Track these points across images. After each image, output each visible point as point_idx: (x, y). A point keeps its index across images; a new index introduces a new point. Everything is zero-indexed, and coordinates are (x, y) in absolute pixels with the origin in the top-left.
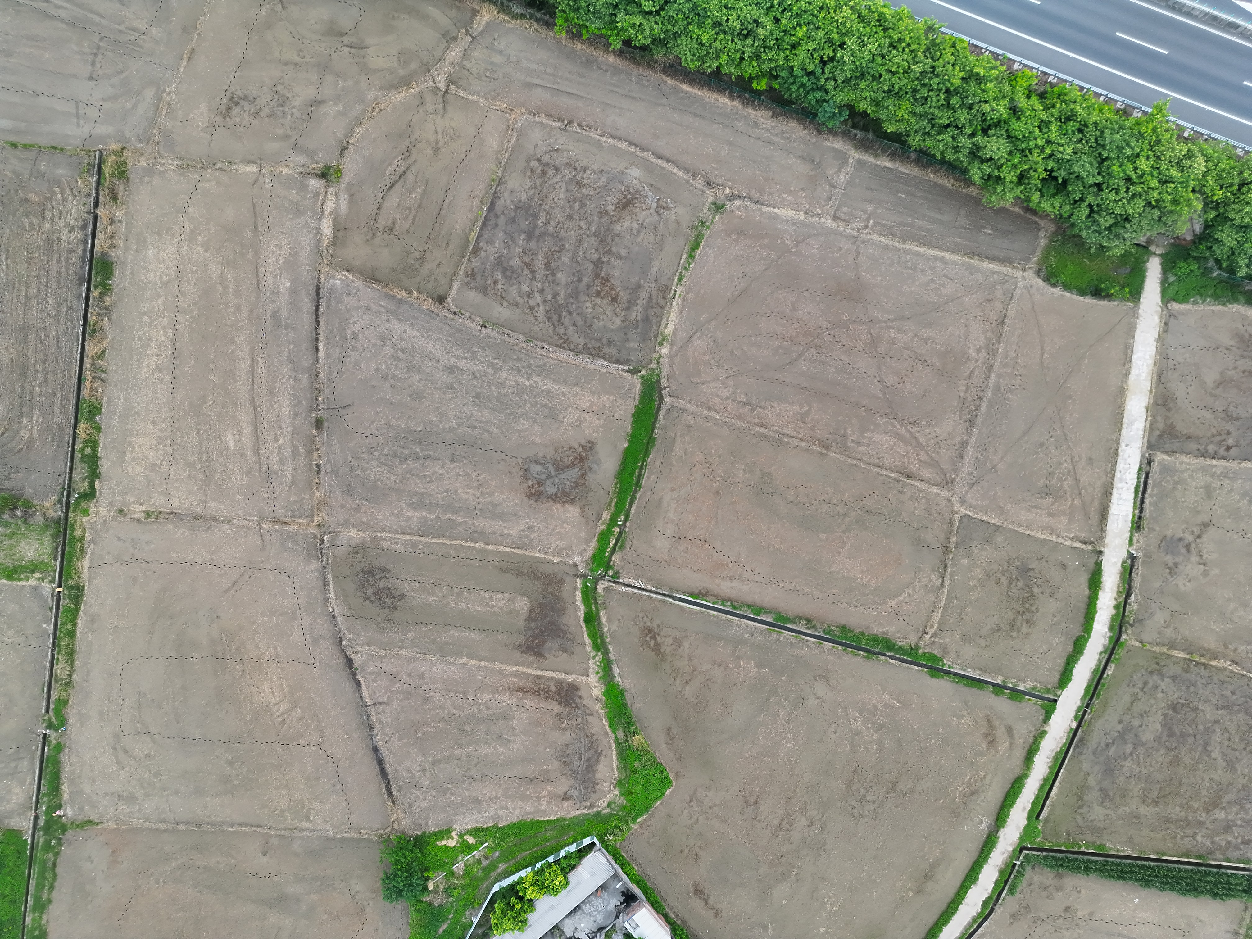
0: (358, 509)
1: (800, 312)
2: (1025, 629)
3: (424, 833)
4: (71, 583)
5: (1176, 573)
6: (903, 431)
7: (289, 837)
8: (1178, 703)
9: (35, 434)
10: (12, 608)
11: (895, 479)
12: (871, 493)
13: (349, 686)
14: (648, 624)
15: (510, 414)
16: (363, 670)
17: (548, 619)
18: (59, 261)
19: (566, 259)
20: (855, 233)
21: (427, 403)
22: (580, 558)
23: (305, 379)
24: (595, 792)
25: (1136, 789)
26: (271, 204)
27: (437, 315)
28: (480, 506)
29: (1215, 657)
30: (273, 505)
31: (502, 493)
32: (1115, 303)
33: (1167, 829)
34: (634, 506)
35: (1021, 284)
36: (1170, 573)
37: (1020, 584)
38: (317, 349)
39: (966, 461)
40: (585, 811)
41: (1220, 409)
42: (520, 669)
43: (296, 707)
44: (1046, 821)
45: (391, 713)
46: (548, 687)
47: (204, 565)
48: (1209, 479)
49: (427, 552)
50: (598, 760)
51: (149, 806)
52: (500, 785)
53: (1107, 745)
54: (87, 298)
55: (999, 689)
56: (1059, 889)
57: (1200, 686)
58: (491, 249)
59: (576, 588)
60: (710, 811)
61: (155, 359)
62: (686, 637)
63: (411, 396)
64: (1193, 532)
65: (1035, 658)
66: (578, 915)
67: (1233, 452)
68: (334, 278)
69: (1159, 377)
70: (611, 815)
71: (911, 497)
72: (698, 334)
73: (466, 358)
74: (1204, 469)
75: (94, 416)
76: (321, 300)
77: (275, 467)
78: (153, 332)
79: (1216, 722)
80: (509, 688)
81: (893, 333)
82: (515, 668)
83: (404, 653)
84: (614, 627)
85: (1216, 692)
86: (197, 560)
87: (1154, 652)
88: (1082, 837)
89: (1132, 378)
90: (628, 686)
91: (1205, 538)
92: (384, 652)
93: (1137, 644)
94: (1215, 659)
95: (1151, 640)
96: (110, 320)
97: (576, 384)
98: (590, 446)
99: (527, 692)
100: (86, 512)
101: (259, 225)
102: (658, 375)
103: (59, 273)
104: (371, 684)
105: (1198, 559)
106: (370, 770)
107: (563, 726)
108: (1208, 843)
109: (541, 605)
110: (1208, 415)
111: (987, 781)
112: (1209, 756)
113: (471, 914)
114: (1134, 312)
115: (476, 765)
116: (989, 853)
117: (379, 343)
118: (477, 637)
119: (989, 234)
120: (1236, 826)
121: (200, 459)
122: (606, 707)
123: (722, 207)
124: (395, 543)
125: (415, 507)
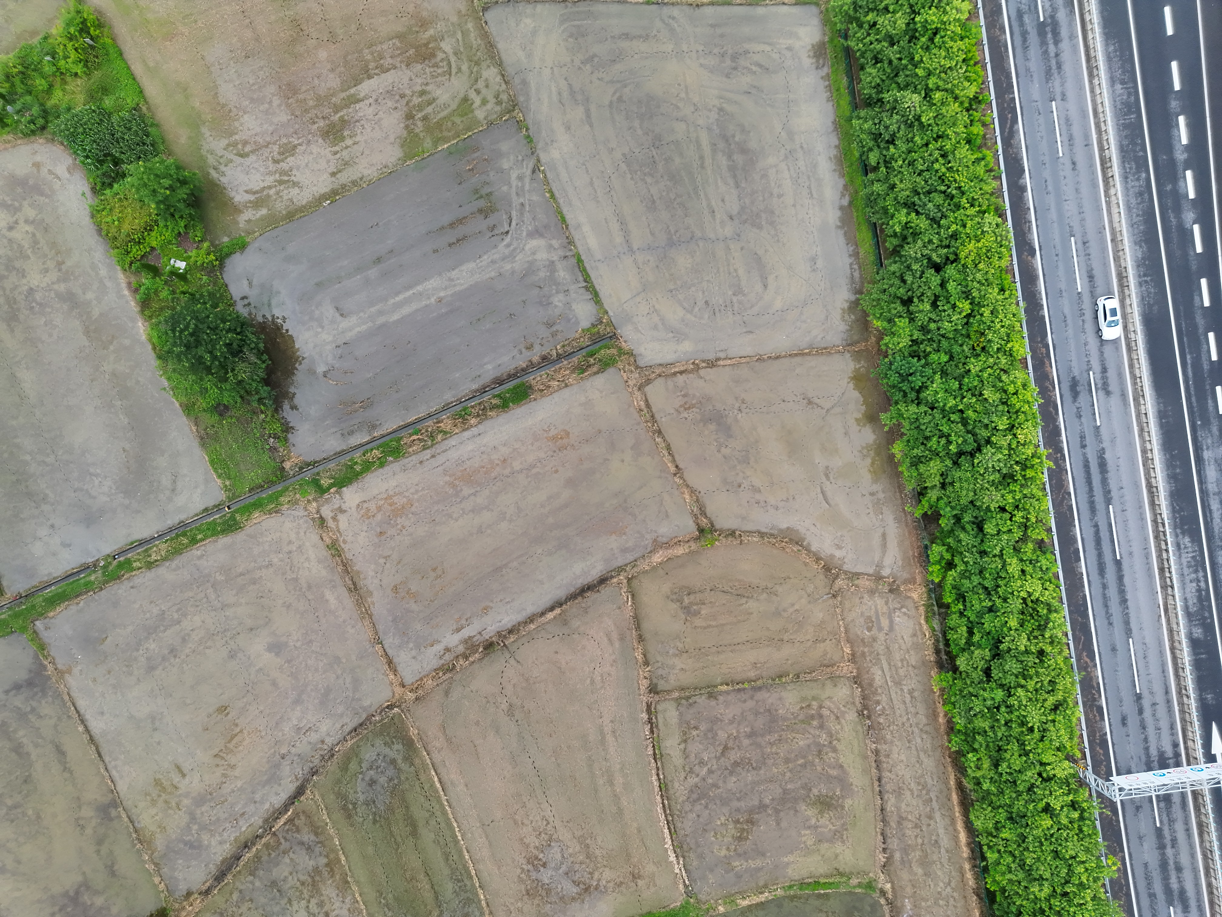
4: (238, 517)
58: (721, 708)
75: (391, 455)
100: (305, 494)
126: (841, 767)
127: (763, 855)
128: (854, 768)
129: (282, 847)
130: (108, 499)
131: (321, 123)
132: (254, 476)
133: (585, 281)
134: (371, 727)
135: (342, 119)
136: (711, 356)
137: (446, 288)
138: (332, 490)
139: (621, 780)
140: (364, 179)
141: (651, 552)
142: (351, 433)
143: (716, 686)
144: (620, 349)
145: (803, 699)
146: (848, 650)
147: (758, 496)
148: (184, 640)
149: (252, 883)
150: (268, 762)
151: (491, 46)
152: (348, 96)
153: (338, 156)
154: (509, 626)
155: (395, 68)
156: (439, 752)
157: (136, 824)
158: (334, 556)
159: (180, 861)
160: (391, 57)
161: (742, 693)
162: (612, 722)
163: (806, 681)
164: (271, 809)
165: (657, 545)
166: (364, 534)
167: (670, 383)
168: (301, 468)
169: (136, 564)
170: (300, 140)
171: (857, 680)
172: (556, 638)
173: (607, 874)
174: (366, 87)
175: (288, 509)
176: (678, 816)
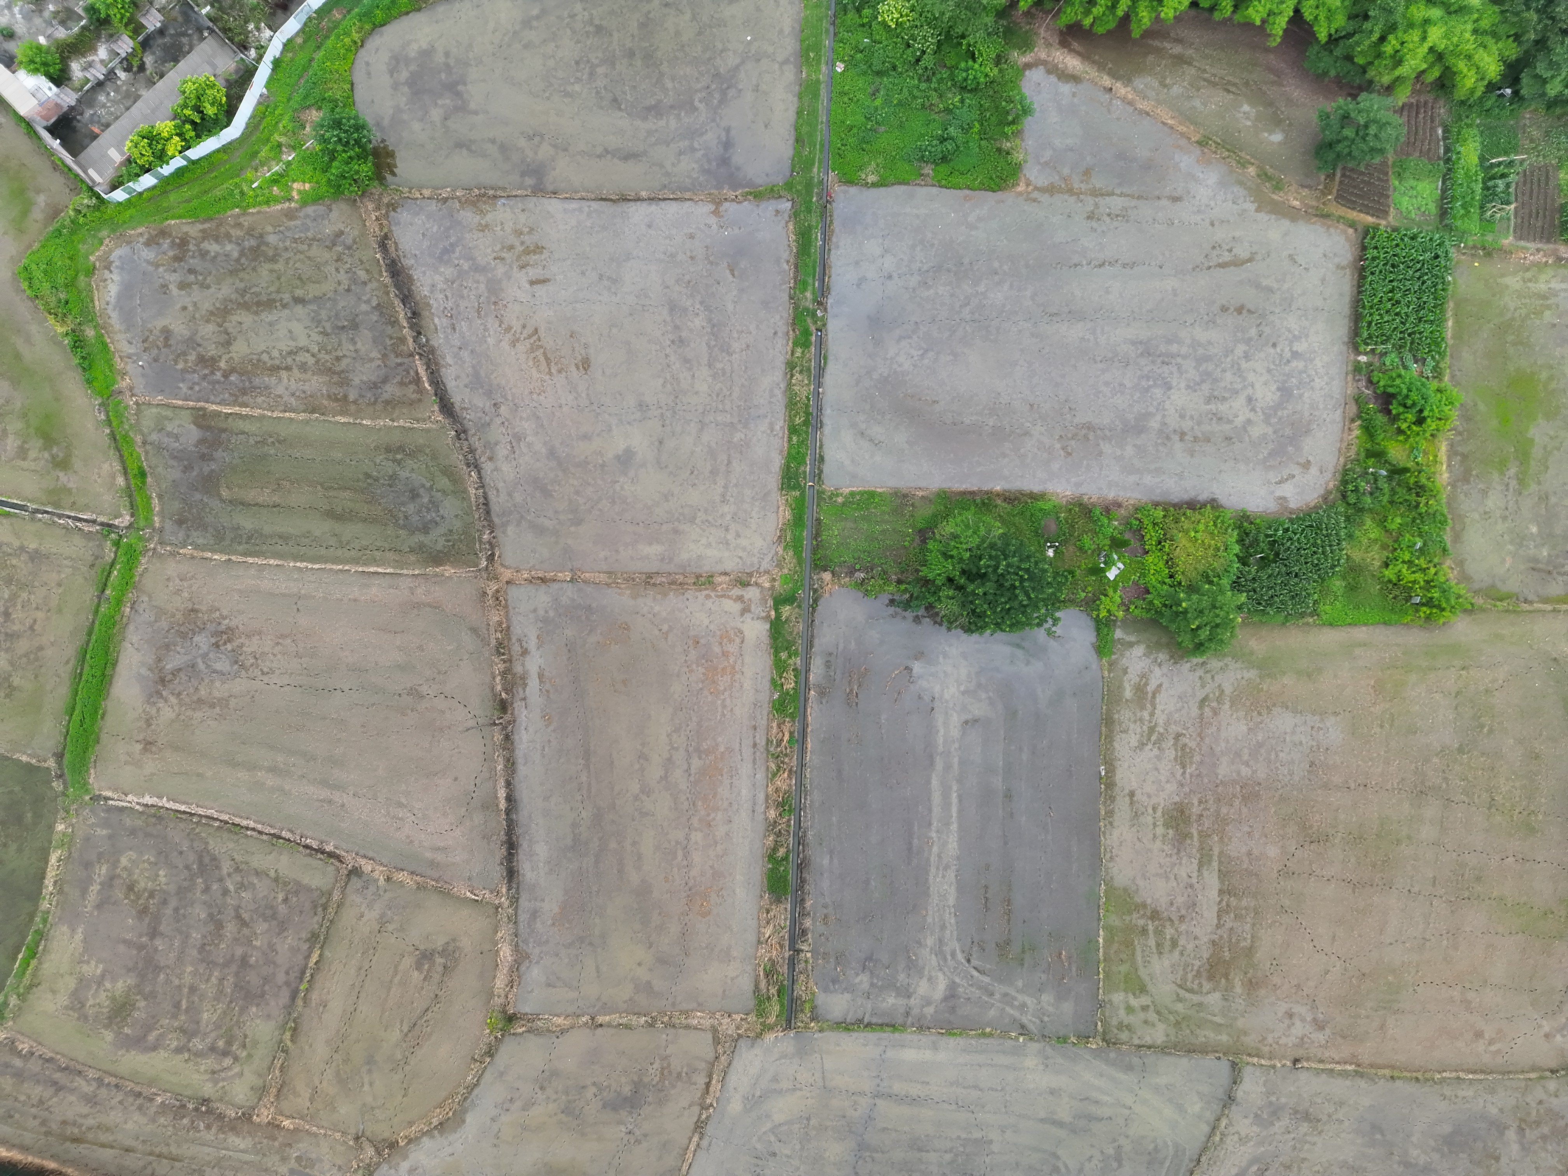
34: (87, 624)
38: (508, 799)
49: (356, 552)
50: (120, 299)
58: (293, 941)
70: (95, 230)
75: (779, 699)
84: (105, 467)
90: (81, 393)
96: (767, 818)
98: (152, 697)
100: (784, 580)
122: (110, 365)
126: (154, 1048)
127: (99, 906)
128: (146, 1063)
129: (392, 356)
130: (888, 356)
131: (1196, 810)
132: (833, 533)
133: (869, 1025)
134: (478, 525)
135: (1188, 835)
136: (710, 1129)
137: (939, 856)
138: (773, 613)
139: (269, 783)
140: (1108, 827)
141: (517, 945)
142: (828, 665)
143: (322, 948)
144: (771, 1028)
145: (255, 1043)
146: (286, 1123)
147: (518, 1104)
148: (686, 361)
149: (368, 302)
150: (498, 385)
151: (1190, 1050)
152: (1211, 856)
153: (1150, 811)
154: (516, 737)
155: (1219, 926)
156: (411, 588)
157: (503, 200)
158: (698, 576)
159: (435, 229)
160: (1232, 929)
161: (298, 974)
162: (343, 806)
163: (274, 1058)
164: (442, 362)
165: (521, 957)
166: (706, 622)
167: (703, 1065)
168: (815, 591)
169: (798, 354)
170: (1188, 776)
171: (247, 1117)
172: (472, 787)
173: (167, 713)
174: (1212, 880)
175: (777, 553)
176: (194, 829)
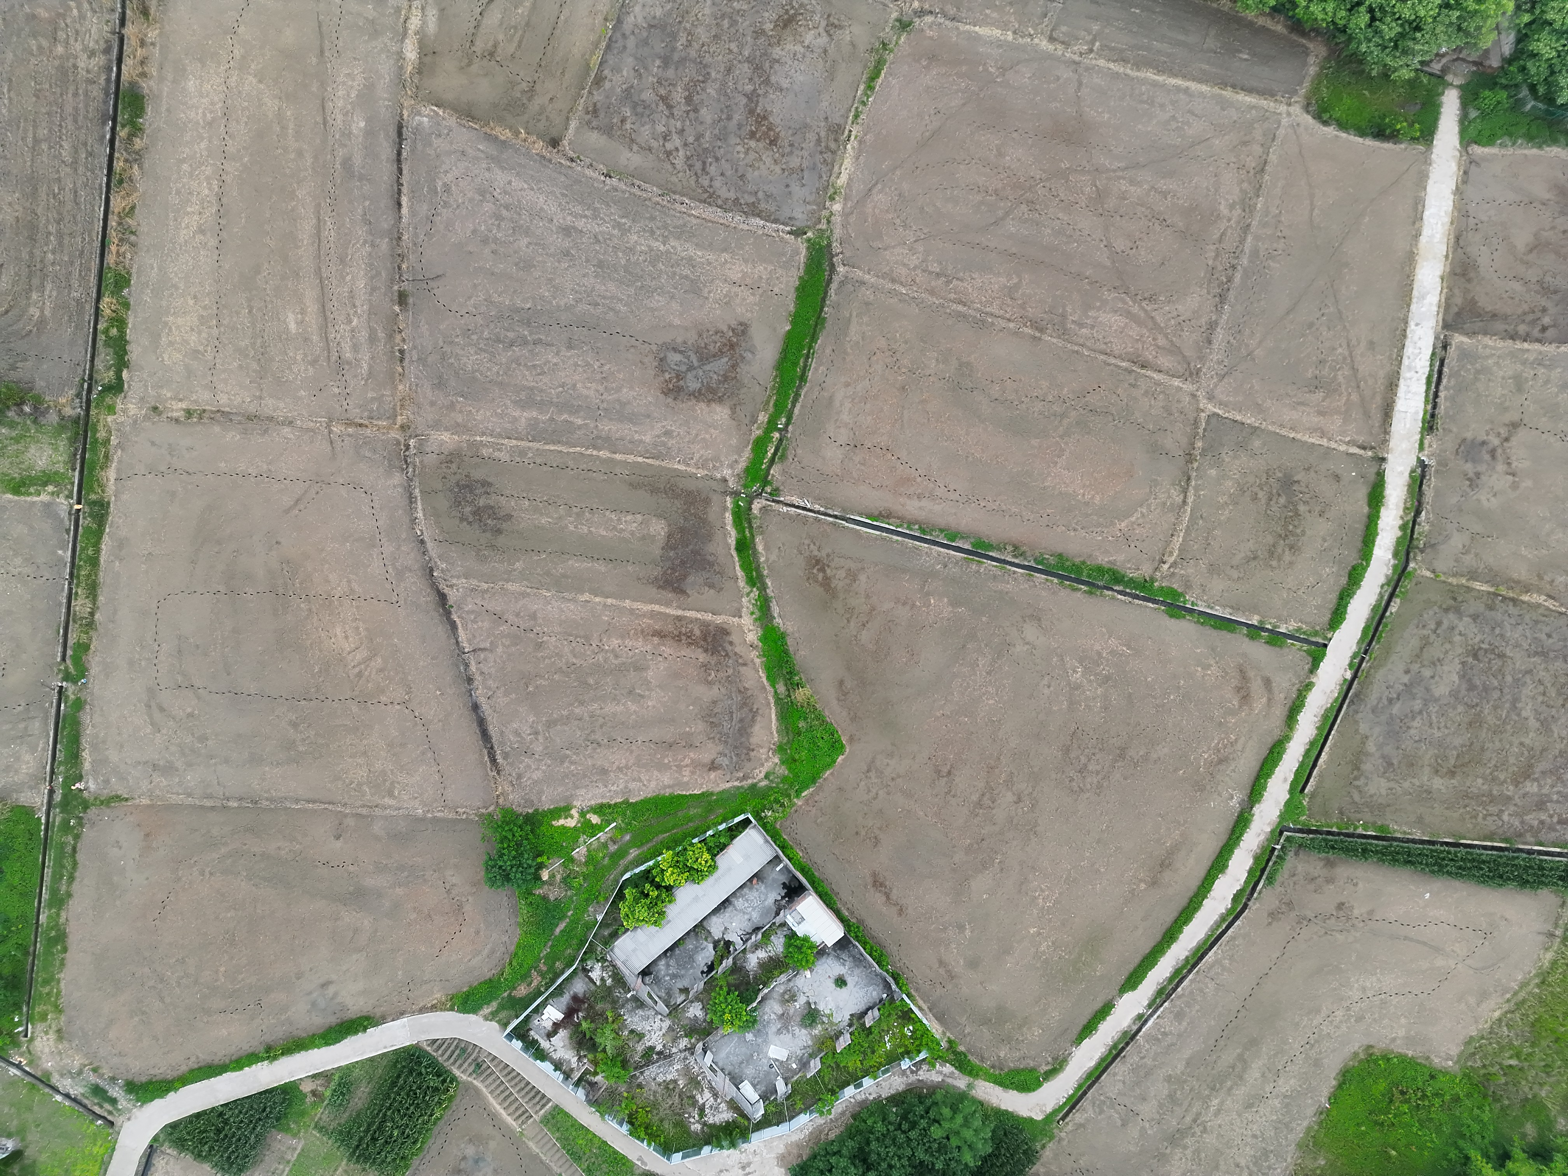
0: (452, 406)
1: (1008, 158)
2: (1287, 557)
3: (536, 810)
4: (93, 497)
5: (1477, 486)
6: (1135, 309)
7: (368, 816)
8: (1480, 648)
9: (47, 313)
10: (19, 530)
11: (1126, 369)
12: (1096, 387)
13: (441, 630)
14: (816, 553)
15: (642, 287)
16: (459, 608)
17: (691, 547)
18: (76, 95)
19: (711, 90)
20: (1077, 58)
21: (537, 274)
22: (730, 472)
23: (384, 245)
24: (749, 760)
25: (1428, 755)
26: (342, 23)
27: (550, 161)
28: (605, 405)
29: (1527, 590)
30: (345, 403)
31: (632, 388)
32: (1403, 146)
33: (1466, 806)
34: (798, 406)
35: (1285, 121)
36: (1470, 486)
37: (1282, 500)
38: (399, 205)
39: (1215, 346)
40: (737, 784)
41: (1534, 280)
42: (657, 608)
43: (375, 655)
44: (1313, 795)
45: (495, 661)
46: (691, 631)
47: (259, 478)
48: (1519, 367)
49: (538, 461)
50: (753, 720)
51: (191, 778)
52: (632, 752)
53: (1390, 701)
54: (112, 142)
55: (1254, 631)
56: (1330, 880)
57: (1508, 627)
58: (617, 79)
59: (725, 509)
60: (892, 784)
61: (196, 217)
62: (863, 569)
63: (516, 265)
64: (1499, 434)
65: (1300, 593)
66: (729, 912)
67: (1550, 333)
68: (419, 114)
69: (1457, 239)
70: (769, 788)
71: (1146, 392)
72: (879, 186)
73: (586, 217)
74: (1513, 355)
75: (121, 289)
76: (405, 142)
77: (348, 355)
78: (194, 184)
79: (1529, 672)
80: (642, 631)
81: (1124, 185)
82: (650, 607)
83: (510, 586)
84: (773, 557)
85: (1528, 634)
86: (250, 471)
87: (1450, 584)
88: (1358, 816)
89: (1423, 239)
90: (790, 630)
91: (1514, 441)
92: (485, 586)
93: (1428, 574)
94: (1527, 592)
95: (1445, 570)
96: (141, 167)
97: (725, 250)
98: (742, 330)
99: (665, 636)
100: (111, 410)
101: (326, 48)
102: (828, 238)
103: (76, 109)
104: (469, 626)
105: (1506, 466)
106: (469, 734)
107: (710, 679)
108: (1517, 823)
109: (682, 530)
110: (1517, 286)
111: (1239, 746)
112: (1519, 715)
113: (595, 911)
114: (1426, 158)
115: (601, 726)
116: (1241, 835)
117: (478, 197)
118: (603, 569)
119: (1246, 60)
120: (1551, 801)
121: (253, 344)
122: (764, 656)
123: (909, 25)
124: (499, 450)
125: (523, 405)
138: (125, 376)
161: (614, 45)
